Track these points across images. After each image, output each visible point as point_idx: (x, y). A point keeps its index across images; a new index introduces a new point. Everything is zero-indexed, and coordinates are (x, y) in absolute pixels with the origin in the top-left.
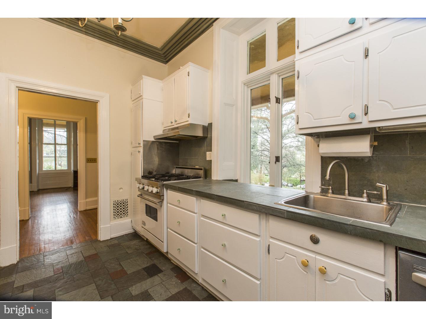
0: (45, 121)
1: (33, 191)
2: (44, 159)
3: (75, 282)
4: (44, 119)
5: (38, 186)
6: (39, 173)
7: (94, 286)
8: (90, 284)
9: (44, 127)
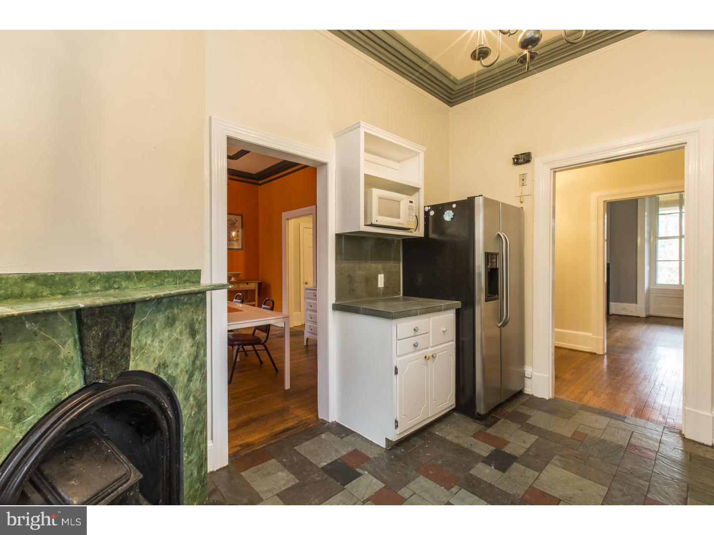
0: (662, 198)
1: (639, 317)
2: (659, 264)
3: (585, 464)
4: (659, 196)
5: (647, 309)
6: (649, 289)
7: (604, 490)
8: (601, 484)
9: (660, 209)
